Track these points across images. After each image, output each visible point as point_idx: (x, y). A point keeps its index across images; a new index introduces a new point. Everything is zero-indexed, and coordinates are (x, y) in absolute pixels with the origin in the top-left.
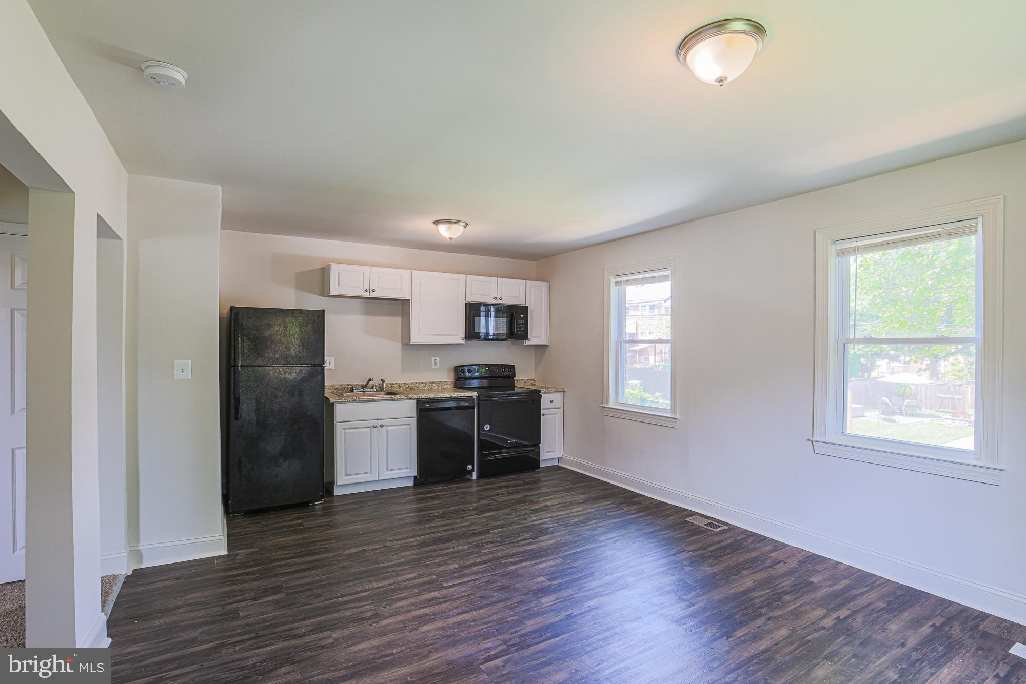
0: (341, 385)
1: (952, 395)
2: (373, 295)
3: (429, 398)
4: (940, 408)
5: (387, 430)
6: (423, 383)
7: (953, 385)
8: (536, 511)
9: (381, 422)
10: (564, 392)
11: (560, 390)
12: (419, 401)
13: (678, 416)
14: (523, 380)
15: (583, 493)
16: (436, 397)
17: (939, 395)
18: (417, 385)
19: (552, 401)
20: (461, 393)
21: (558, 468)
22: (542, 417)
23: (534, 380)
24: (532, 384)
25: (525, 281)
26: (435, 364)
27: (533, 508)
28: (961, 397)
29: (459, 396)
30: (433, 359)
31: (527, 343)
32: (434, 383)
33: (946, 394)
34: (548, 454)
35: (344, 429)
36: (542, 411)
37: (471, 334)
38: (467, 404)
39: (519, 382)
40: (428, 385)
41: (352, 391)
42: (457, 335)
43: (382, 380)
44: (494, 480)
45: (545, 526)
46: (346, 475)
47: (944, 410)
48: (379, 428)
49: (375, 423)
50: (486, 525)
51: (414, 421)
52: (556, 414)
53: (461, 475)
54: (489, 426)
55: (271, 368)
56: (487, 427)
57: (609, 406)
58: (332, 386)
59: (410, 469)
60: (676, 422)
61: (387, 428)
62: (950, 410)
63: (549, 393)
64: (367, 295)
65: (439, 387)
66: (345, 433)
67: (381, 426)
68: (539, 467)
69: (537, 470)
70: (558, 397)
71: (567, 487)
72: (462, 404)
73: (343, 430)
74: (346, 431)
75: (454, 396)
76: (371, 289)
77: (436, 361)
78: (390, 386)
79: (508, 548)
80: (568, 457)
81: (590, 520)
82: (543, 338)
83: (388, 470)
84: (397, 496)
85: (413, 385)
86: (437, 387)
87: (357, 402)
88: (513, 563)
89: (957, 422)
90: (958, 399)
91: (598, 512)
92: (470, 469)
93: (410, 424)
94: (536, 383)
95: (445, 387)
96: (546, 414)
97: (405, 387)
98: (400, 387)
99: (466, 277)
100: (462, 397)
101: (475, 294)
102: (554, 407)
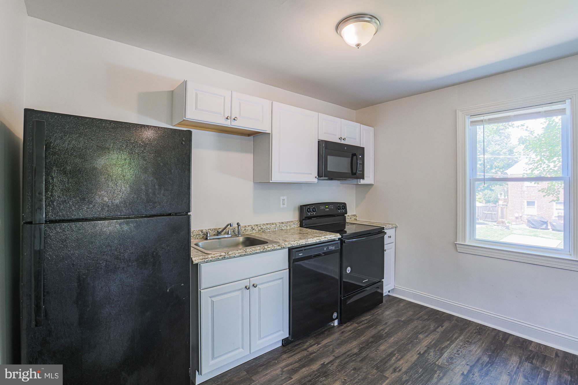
1: (491, 212)
2: (233, 125)
4: (485, 219)
5: (260, 289)
6: (273, 224)
7: (492, 207)
9: (254, 281)
10: (396, 227)
11: (394, 225)
12: (290, 250)
14: (350, 215)
17: (485, 212)
18: (268, 226)
19: (390, 237)
20: (327, 237)
23: (354, 215)
24: (355, 219)
25: (359, 124)
26: (284, 204)
28: (496, 213)
29: (327, 239)
30: (282, 198)
31: (362, 182)
32: (283, 223)
33: (488, 211)
34: (386, 287)
35: (210, 297)
36: (386, 247)
37: (326, 173)
38: (334, 248)
40: (278, 225)
41: (206, 239)
43: (238, 224)
47: (488, 220)
48: (252, 288)
49: (246, 283)
51: (286, 274)
52: (391, 248)
54: (350, 269)
55: (107, 222)
56: (349, 270)
57: (466, 244)
59: (283, 331)
61: (260, 286)
62: (490, 220)
63: (391, 229)
64: (228, 123)
65: (287, 227)
66: (213, 302)
67: (253, 285)
70: (393, 233)
72: (330, 248)
73: (210, 299)
74: (213, 299)
75: (322, 240)
76: (233, 117)
77: (284, 200)
80: (400, 288)
82: (371, 178)
83: (261, 337)
85: (265, 227)
86: (285, 228)
87: (228, 258)
89: (500, 227)
90: (494, 214)
93: (282, 278)
94: (357, 218)
95: (293, 227)
96: (388, 249)
97: (257, 229)
98: (253, 230)
99: (318, 115)
100: (330, 240)
101: (325, 133)
102: (391, 242)
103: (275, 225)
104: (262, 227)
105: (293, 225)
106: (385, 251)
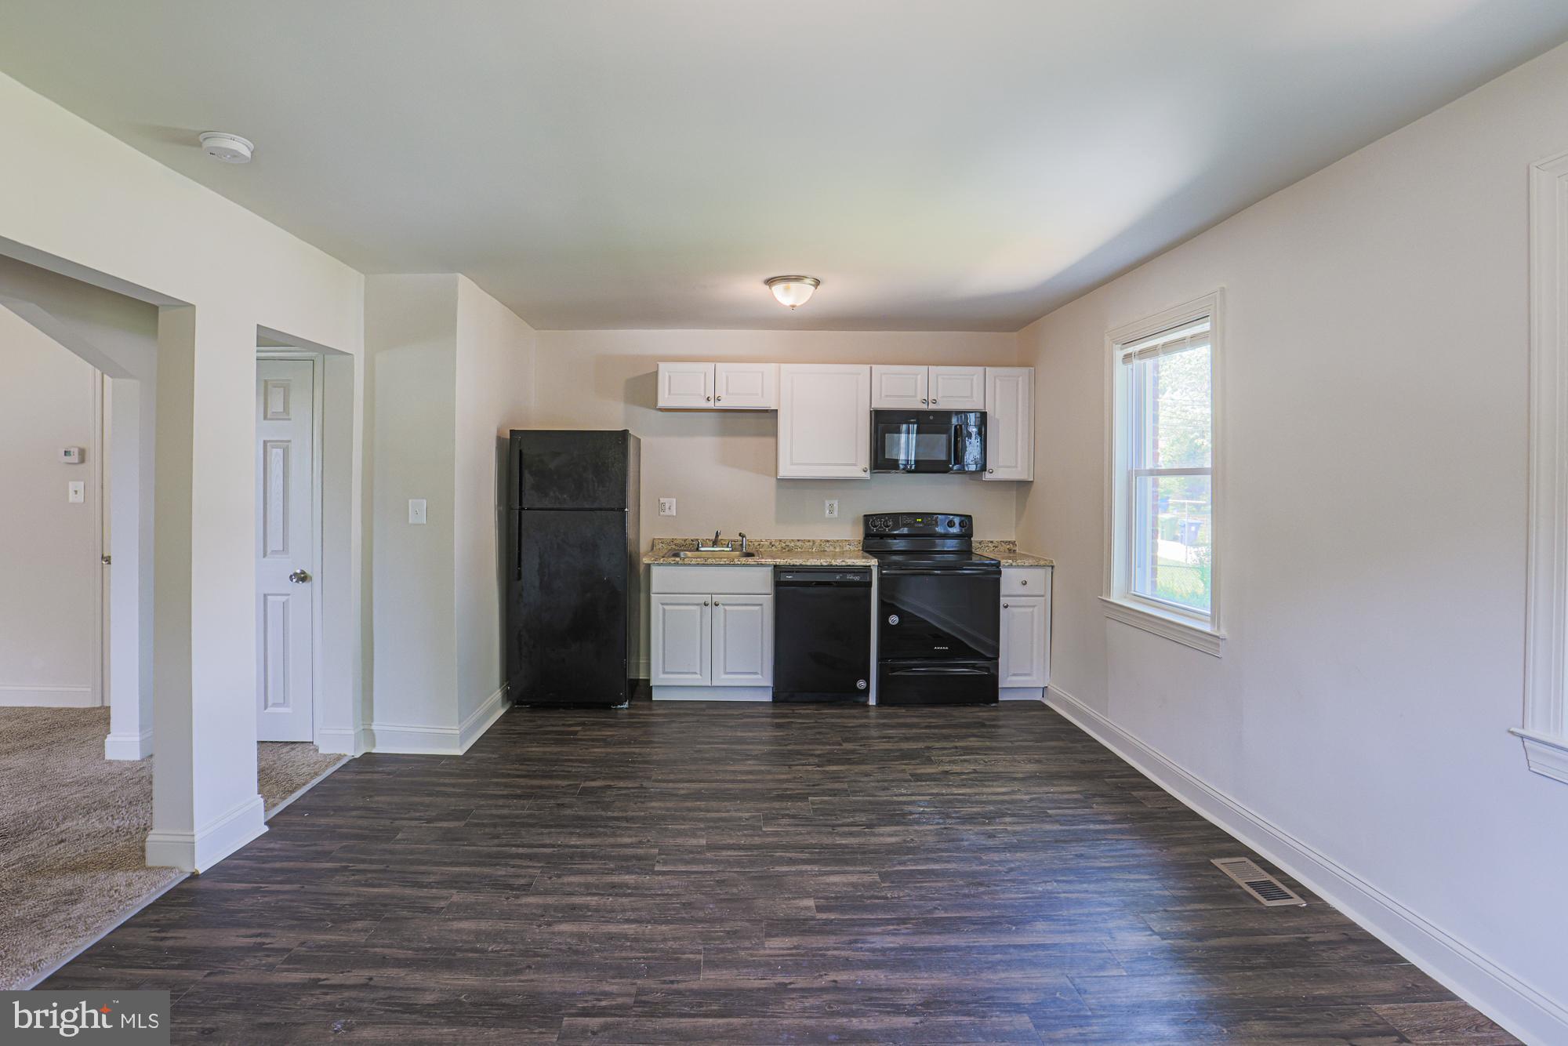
0: (685, 540)
2: (720, 405)
3: (793, 565)
5: (725, 610)
6: (809, 541)
8: (918, 778)
9: (716, 598)
10: (1053, 567)
11: (1042, 563)
12: (777, 569)
13: (1223, 632)
14: (992, 542)
15: (1038, 761)
16: (804, 563)
18: (799, 544)
19: (1025, 583)
20: (848, 560)
21: (1043, 707)
22: (1002, 611)
23: (1014, 543)
25: (981, 369)
26: (831, 512)
27: (919, 771)
29: (844, 564)
30: (829, 502)
31: (987, 478)
32: (828, 541)
34: (1014, 678)
35: (662, 604)
36: (1003, 601)
37: (881, 462)
38: (857, 578)
39: (983, 545)
40: (818, 544)
41: (697, 550)
42: (855, 462)
43: (740, 535)
44: (904, 711)
45: (910, 808)
46: (664, 672)
48: (714, 607)
49: (707, 598)
50: (814, 785)
51: (768, 601)
52: (1034, 606)
53: (848, 696)
56: (893, 620)
57: (1111, 600)
58: (673, 540)
59: (762, 675)
60: (1218, 645)
61: (727, 608)
63: (1018, 566)
64: (711, 405)
65: (835, 548)
66: (664, 610)
67: (716, 604)
68: (996, 700)
69: (994, 705)
70: (1037, 578)
71: (1017, 744)
72: (850, 577)
73: (661, 606)
74: (666, 607)
76: (717, 397)
77: (833, 505)
78: (756, 544)
79: (809, 833)
80: (1055, 688)
81: (1004, 815)
82: (1019, 469)
83: (726, 673)
84: (733, 715)
85: (792, 544)
86: (832, 549)
87: (681, 565)
88: (792, 862)
91: (1033, 803)
92: (862, 688)
93: (761, 605)
94: (1017, 549)
96: (1011, 606)
99: (871, 368)
100: (849, 566)
101: (887, 396)
102: (1029, 593)
103: (811, 544)
104: (788, 543)
105: (848, 546)
106: (1006, 607)
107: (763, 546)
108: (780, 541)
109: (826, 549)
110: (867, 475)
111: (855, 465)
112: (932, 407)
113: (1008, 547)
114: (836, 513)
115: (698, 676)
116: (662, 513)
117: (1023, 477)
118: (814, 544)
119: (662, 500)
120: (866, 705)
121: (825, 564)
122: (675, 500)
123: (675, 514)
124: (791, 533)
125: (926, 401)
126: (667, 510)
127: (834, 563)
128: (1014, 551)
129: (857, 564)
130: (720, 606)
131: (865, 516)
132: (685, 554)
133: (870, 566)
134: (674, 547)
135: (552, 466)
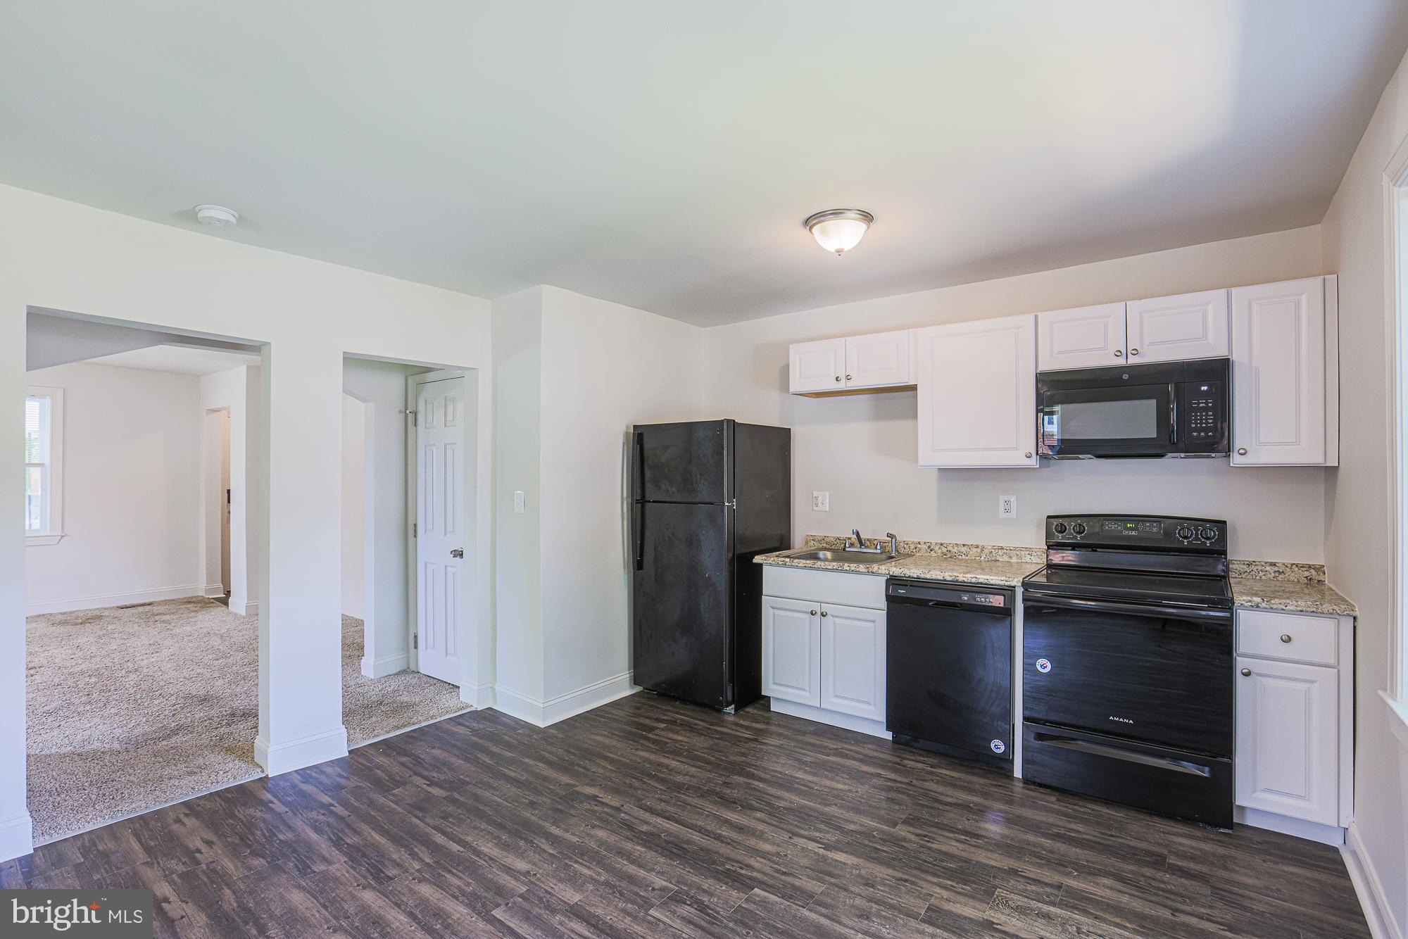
2: (852, 385)
3: (909, 577)
5: (835, 623)
6: (977, 547)
9: (825, 608)
10: (1353, 618)
14: (1273, 564)
16: (922, 576)
18: (964, 549)
19: (1288, 640)
22: (1240, 681)
23: (1319, 569)
25: (1224, 292)
26: (1007, 511)
29: (973, 580)
30: (1002, 498)
31: (1238, 460)
32: (1002, 548)
34: (1270, 797)
35: (775, 607)
36: (1241, 664)
38: (994, 602)
39: (1253, 567)
40: (986, 551)
41: (844, 550)
42: (1019, 447)
43: (890, 535)
46: (775, 684)
51: (880, 618)
57: (1394, 708)
58: (824, 537)
59: (875, 706)
61: (837, 620)
63: (1271, 609)
64: (842, 386)
65: (1011, 557)
66: (775, 615)
67: (822, 614)
69: (1224, 829)
72: (980, 599)
73: (772, 609)
74: (776, 612)
77: (1010, 502)
78: (912, 547)
82: (1307, 449)
83: (836, 695)
85: (955, 550)
86: (1006, 558)
93: (874, 621)
94: (1325, 579)
95: (1027, 559)
96: (1274, 677)
97: (940, 551)
98: (931, 550)
99: (1036, 317)
100: (981, 583)
101: (1060, 352)
102: (1296, 657)
103: (979, 550)
104: (950, 548)
105: (1029, 557)
106: (1247, 674)
107: (920, 549)
108: (942, 544)
109: (998, 558)
110: (1033, 462)
111: (1016, 449)
112: (1133, 360)
113: (1307, 574)
114: (1013, 514)
115: (807, 694)
116: (815, 508)
117: (1318, 459)
118: (982, 550)
119: (815, 494)
120: (1008, 774)
121: (949, 578)
122: (827, 494)
123: (828, 509)
124: (954, 535)
125: (1118, 354)
126: (820, 505)
127: (961, 579)
128: (1319, 581)
129: (992, 582)
130: (829, 617)
131: (1049, 517)
132: (825, 554)
133: (1014, 587)
134: (825, 545)
135: (663, 459)
